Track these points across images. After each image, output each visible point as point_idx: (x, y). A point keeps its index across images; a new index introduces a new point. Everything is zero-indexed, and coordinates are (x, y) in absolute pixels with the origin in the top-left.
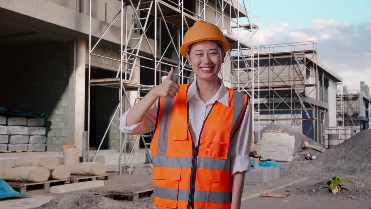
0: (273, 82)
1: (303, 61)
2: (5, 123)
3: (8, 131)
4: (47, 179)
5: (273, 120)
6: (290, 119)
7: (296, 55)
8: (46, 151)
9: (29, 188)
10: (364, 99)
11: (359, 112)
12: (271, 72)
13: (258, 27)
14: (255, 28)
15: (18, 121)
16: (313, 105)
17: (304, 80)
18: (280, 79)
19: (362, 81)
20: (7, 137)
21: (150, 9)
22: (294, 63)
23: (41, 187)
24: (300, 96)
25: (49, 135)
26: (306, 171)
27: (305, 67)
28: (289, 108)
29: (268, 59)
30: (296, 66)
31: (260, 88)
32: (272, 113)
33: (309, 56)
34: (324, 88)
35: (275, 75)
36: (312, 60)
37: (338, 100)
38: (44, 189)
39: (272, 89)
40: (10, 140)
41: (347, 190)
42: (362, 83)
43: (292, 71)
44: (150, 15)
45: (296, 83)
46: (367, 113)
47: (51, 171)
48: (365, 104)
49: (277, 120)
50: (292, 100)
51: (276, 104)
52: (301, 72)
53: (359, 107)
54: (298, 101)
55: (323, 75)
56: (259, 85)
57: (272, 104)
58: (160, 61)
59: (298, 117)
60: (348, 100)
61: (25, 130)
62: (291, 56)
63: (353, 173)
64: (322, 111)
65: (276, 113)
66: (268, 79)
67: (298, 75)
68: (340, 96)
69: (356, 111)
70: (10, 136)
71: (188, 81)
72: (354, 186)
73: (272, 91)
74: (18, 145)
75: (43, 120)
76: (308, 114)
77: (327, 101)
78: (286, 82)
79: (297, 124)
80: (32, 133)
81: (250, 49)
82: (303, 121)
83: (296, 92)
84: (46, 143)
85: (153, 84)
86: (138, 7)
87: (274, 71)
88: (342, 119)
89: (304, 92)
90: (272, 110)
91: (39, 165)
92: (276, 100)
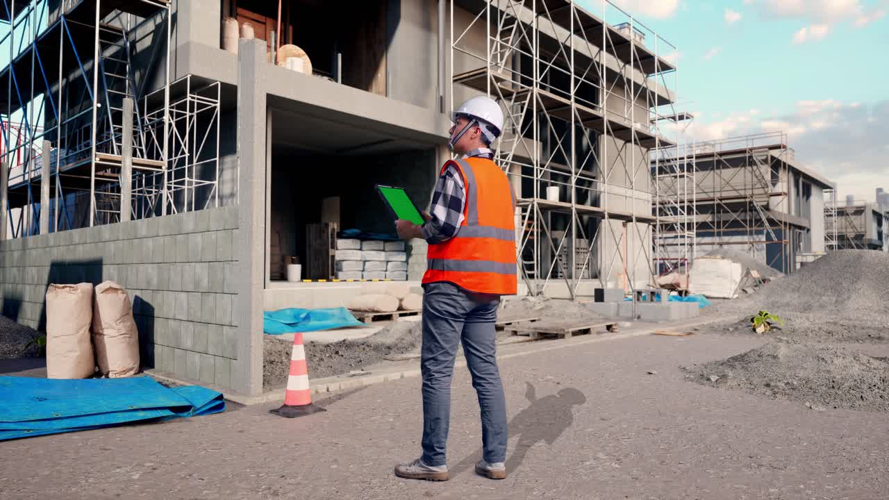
0: (720, 191)
1: (765, 161)
2: (359, 248)
3: (362, 256)
4: (396, 309)
5: (721, 244)
6: (746, 243)
7: (755, 152)
8: (407, 280)
9: (376, 319)
10: (874, 213)
11: (866, 232)
12: (717, 178)
13: (692, 117)
14: (687, 118)
15: (373, 244)
16: (781, 222)
17: (768, 187)
18: (732, 187)
19: (879, 187)
20: (362, 263)
21: (527, 102)
22: (752, 163)
23: (388, 317)
24: (762, 210)
25: (410, 261)
26: (739, 307)
27: (770, 170)
28: (743, 227)
29: (713, 161)
30: (755, 168)
31: (696, 201)
32: (719, 234)
33: (775, 153)
34: (802, 200)
35: (723, 182)
36: (780, 158)
37: (827, 216)
38: (392, 319)
39: (719, 201)
40: (366, 267)
41: (780, 329)
42: (879, 190)
43: (749, 175)
44: (527, 109)
45: (756, 192)
46: (880, 234)
47: (401, 300)
48: (876, 220)
49: (728, 243)
50: (750, 216)
51: (725, 222)
52: (763, 177)
53: (865, 224)
54: (758, 217)
55: (801, 180)
56: (694, 198)
57: (719, 223)
58: (545, 169)
59: (760, 239)
60: (847, 214)
61: (382, 256)
62: (747, 155)
63: (806, 310)
64: (798, 231)
65: (726, 234)
66: (714, 188)
67: (759, 180)
68: (832, 209)
69: (859, 230)
70: (365, 262)
71: (589, 193)
72: (792, 325)
73: (718, 205)
74: (373, 273)
75: (403, 244)
76: (773, 235)
77: (808, 217)
78: (740, 192)
79: (757, 250)
80: (390, 260)
81: (676, 146)
82: (767, 245)
83: (755, 204)
84: (407, 271)
85: (533, 197)
86: (513, 101)
87: (723, 175)
88: (834, 243)
89: (768, 204)
90: (719, 230)
91: (387, 293)
92: (724, 217)
